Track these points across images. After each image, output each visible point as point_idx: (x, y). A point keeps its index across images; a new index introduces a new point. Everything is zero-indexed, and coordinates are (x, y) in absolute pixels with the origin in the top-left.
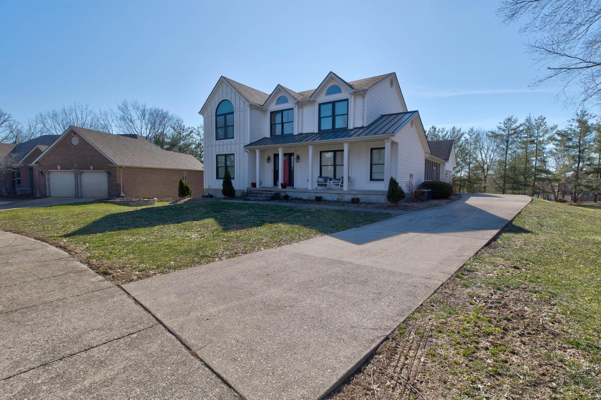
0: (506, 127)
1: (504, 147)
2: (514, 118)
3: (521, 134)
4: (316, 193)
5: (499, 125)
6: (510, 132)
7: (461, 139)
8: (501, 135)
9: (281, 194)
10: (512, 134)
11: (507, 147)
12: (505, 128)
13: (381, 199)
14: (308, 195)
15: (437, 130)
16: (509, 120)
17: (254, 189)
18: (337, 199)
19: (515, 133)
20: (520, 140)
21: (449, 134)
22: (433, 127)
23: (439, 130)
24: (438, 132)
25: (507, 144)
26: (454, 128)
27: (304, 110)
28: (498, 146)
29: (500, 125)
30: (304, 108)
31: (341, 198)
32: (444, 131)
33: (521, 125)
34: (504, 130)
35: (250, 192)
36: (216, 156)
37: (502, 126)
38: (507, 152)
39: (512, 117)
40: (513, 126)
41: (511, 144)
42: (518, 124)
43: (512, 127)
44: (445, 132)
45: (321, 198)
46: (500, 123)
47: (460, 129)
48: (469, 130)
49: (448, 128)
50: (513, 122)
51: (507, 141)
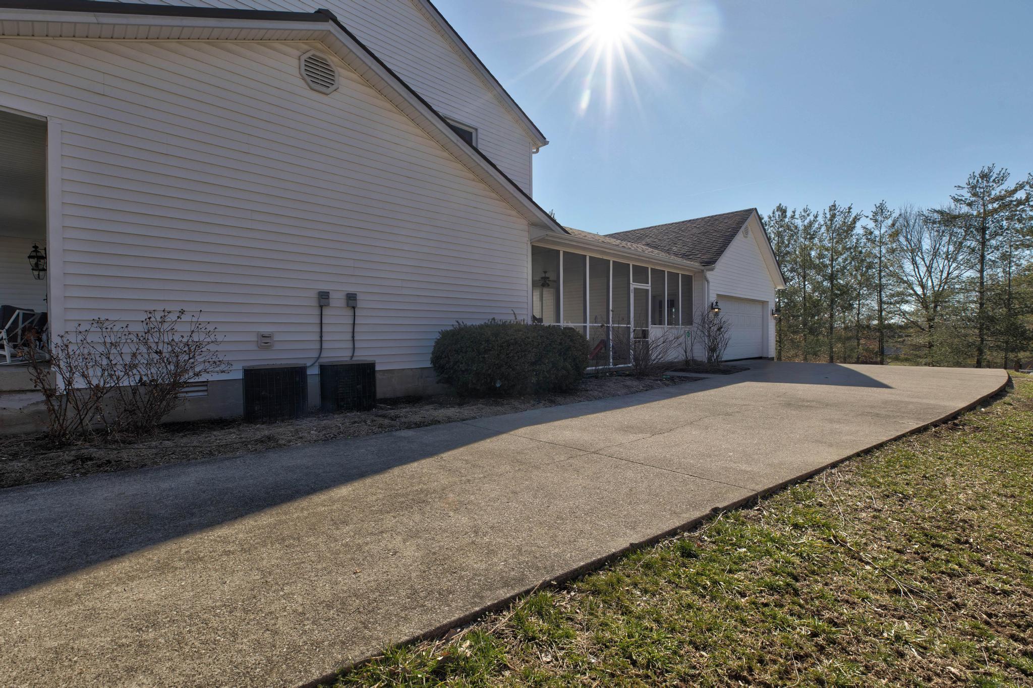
0: (975, 195)
1: (974, 244)
2: (996, 171)
3: (1023, 211)
5: (955, 192)
6: (990, 207)
7: (854, 232)
8: (967, 217)
10: (995, 211)
11: (983, 243)
12: (973, 199)
15: (789, 214)
16: (985, 176)
19: (1003, 207)
20: (1018, 226)
21: (821, 220)
22: (780, 208)
23: (794, 212)
24: (793, 217)
25: (983, 237)
26: (834, 206)
28: (959, 246)
29: (960, 192)
32: (808, 215)
33: (1021, 187)
34: (970, 205)
37: (966, 194)
38: (983, 257)
39: (990, 170)
40: (997, 191)
41: (995, 235)
42: (1010, 184)
43: (993, 193)
44: (811, 218)
46: (959, 186)
47: (850, 208)
48: (874, 210)
49: (819, 208)
50: (994, 181)
51: (983, 230)
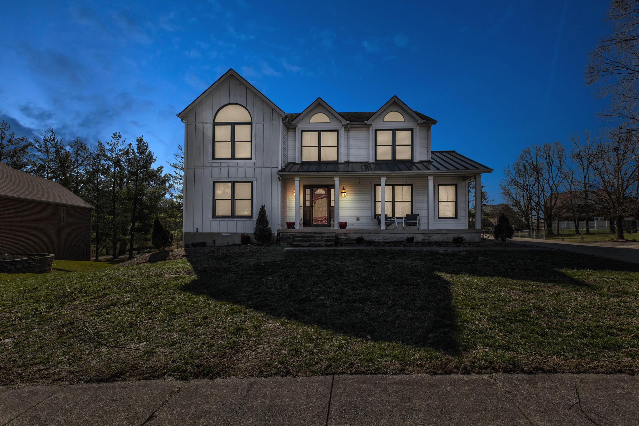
4: (393, 233)
9: (339, 237)
13: (475, 237)
14: (382, 237)
17: (291, 230)
18: (423, 239)
27: (350, 134)
30: (350, 132)
31: (427, 238)
35: (284, 235)
36: (212, 182)
45: (412, 239)
